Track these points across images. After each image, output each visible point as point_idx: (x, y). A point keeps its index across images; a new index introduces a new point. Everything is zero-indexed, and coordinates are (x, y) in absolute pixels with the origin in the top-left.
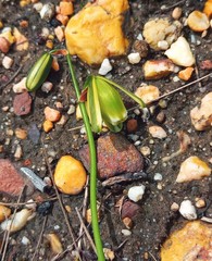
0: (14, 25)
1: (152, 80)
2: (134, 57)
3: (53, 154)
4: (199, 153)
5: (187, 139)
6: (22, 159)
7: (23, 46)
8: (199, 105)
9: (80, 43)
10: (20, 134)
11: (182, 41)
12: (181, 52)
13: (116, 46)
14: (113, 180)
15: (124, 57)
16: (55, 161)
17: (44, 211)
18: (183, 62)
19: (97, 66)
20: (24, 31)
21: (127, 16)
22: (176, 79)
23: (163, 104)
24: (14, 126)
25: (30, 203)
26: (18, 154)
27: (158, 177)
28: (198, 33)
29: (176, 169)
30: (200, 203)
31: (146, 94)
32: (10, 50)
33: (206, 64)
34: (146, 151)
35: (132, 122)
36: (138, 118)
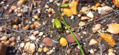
0: (52, 8)
1: (83, 21)
2: (79, 15)
3: (59, 37)
4: (94, 38)
5: (92, 35)
6: (52, 38)
7: (53, 12)
8: (94, 27)
9: (67, 12)
10: (52, 32)
11: (90, 12)
12: (90, 15)
13: (75, 13)
14: (74, 43)
15: (77, 15)
17: (57, 50)
18: (91, 17)
19: (70, 17)
20: (54, 9)
21: (78, 6)
22: (89, 21)
23: (86, 26)
24: (51, 30)
25: (54, 48)
26: (51, 36)
27: (84, 43)
28: (94, 11)
29: (89, 42)
30: (95, 50)
31: (82, 24)
32: (51, 13)
33: (96, 18)
34: (82, 37)
35: (78, 30)
36: (80, 29)
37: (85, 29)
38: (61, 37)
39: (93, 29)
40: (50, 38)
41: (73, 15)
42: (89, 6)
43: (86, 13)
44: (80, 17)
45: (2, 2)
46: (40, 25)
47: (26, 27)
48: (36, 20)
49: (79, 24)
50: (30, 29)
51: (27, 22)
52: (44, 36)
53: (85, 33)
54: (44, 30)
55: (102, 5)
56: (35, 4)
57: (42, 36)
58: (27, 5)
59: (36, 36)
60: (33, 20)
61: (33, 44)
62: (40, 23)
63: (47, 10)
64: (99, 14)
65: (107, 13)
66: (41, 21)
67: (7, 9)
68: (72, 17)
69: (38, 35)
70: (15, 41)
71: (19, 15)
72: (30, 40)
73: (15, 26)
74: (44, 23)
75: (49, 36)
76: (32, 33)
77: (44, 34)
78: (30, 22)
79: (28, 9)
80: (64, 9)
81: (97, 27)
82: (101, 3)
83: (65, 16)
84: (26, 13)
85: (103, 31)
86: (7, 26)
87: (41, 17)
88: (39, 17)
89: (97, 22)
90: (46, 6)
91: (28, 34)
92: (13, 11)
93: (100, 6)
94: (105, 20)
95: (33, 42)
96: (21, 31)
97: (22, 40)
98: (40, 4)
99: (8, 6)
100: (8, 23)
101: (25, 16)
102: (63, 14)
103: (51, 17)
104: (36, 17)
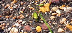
0: (33, 7)
2: (51, 12)
3: (36, 25)
4: (61, 28)
5: (59, 25)
6: (31, 25)
8: (61, 20)
9: (42, 9)
10: (31, 22)
11: (58, 10)
13: (48, 10)
14: (46, 30)
15: (49, 12)
16: (36, 27)
18: (59, 13)
19: (44, 13)
20: (34, 7)
21: (50, 6)
22: (57, 16)
23: (55, 19)
24: (30, 20)
26: (30, 25)
27: (54, 31)
28: (61, 10)
29: (57, 30)
31: (52, 17)
32: (32, 9)
33: (63, 14)
34: (52, 26)
35: (50, 21)
36: (51, 21)
37: (55, 21)
38: (38, 25)
39: (61, 21)
40: (29, 25)
41: (47, 11)
42: (57, 6)
43: (55, 10)
44: (51, 13)
45: (2, 2)
46: (23, 17)
47: (14, 17)
48: (21, 13)
49: (51, 18)
50: (16, 19)
51: (15, 14)
52: (25, 24)
53: (54, 23)
54: (26, 20)
55: (66, 6)
56: (22, 4)
57: (24, 24)
58: (17, 4)
59: (19, 24)
60: (20, 13)
61: (17, 29)
62: (24, 16)
63: (29, 8)
64: (64, 12)
65: (70, 11)
66: (24, 15)
67: (4, 6)
68: (46, 13)
69: (21, 23)
70: (5, 26)
71: (11, 10)
72: (15, 26)
73: (7, 16)
74: (26, 16)
75: (29, 24)
76: (17, 22)
77: (25, 23)
78: (17, 15)
79: (17, 6)
80: (41, 7)
81: (63, 20)
82: (66, 5)
83: (41, 12)
84: (16, 9)
85: (68, 23)
86: (2, 16)
87: (25, 12)
88: (24, 12)
89: (63, 17)
90: (29, 6)
91: (15, 22)
92: (7, 7)
93: (65, 7)
94: (69, 16)
95: (17, 27)
96: (10, 20)
97: (10, 26)
98: (25, 4)
99: (5, 4)
100: (3, 14)
101: (15, 11)
102: (39, 11)
103: (32, 12)
104: (22, 12)
